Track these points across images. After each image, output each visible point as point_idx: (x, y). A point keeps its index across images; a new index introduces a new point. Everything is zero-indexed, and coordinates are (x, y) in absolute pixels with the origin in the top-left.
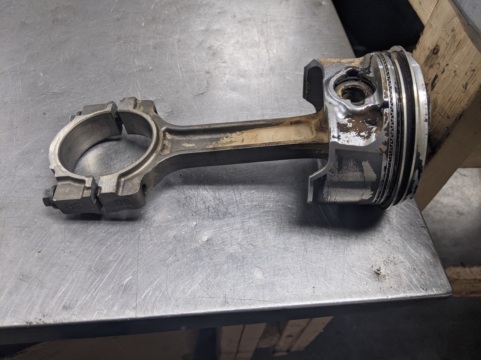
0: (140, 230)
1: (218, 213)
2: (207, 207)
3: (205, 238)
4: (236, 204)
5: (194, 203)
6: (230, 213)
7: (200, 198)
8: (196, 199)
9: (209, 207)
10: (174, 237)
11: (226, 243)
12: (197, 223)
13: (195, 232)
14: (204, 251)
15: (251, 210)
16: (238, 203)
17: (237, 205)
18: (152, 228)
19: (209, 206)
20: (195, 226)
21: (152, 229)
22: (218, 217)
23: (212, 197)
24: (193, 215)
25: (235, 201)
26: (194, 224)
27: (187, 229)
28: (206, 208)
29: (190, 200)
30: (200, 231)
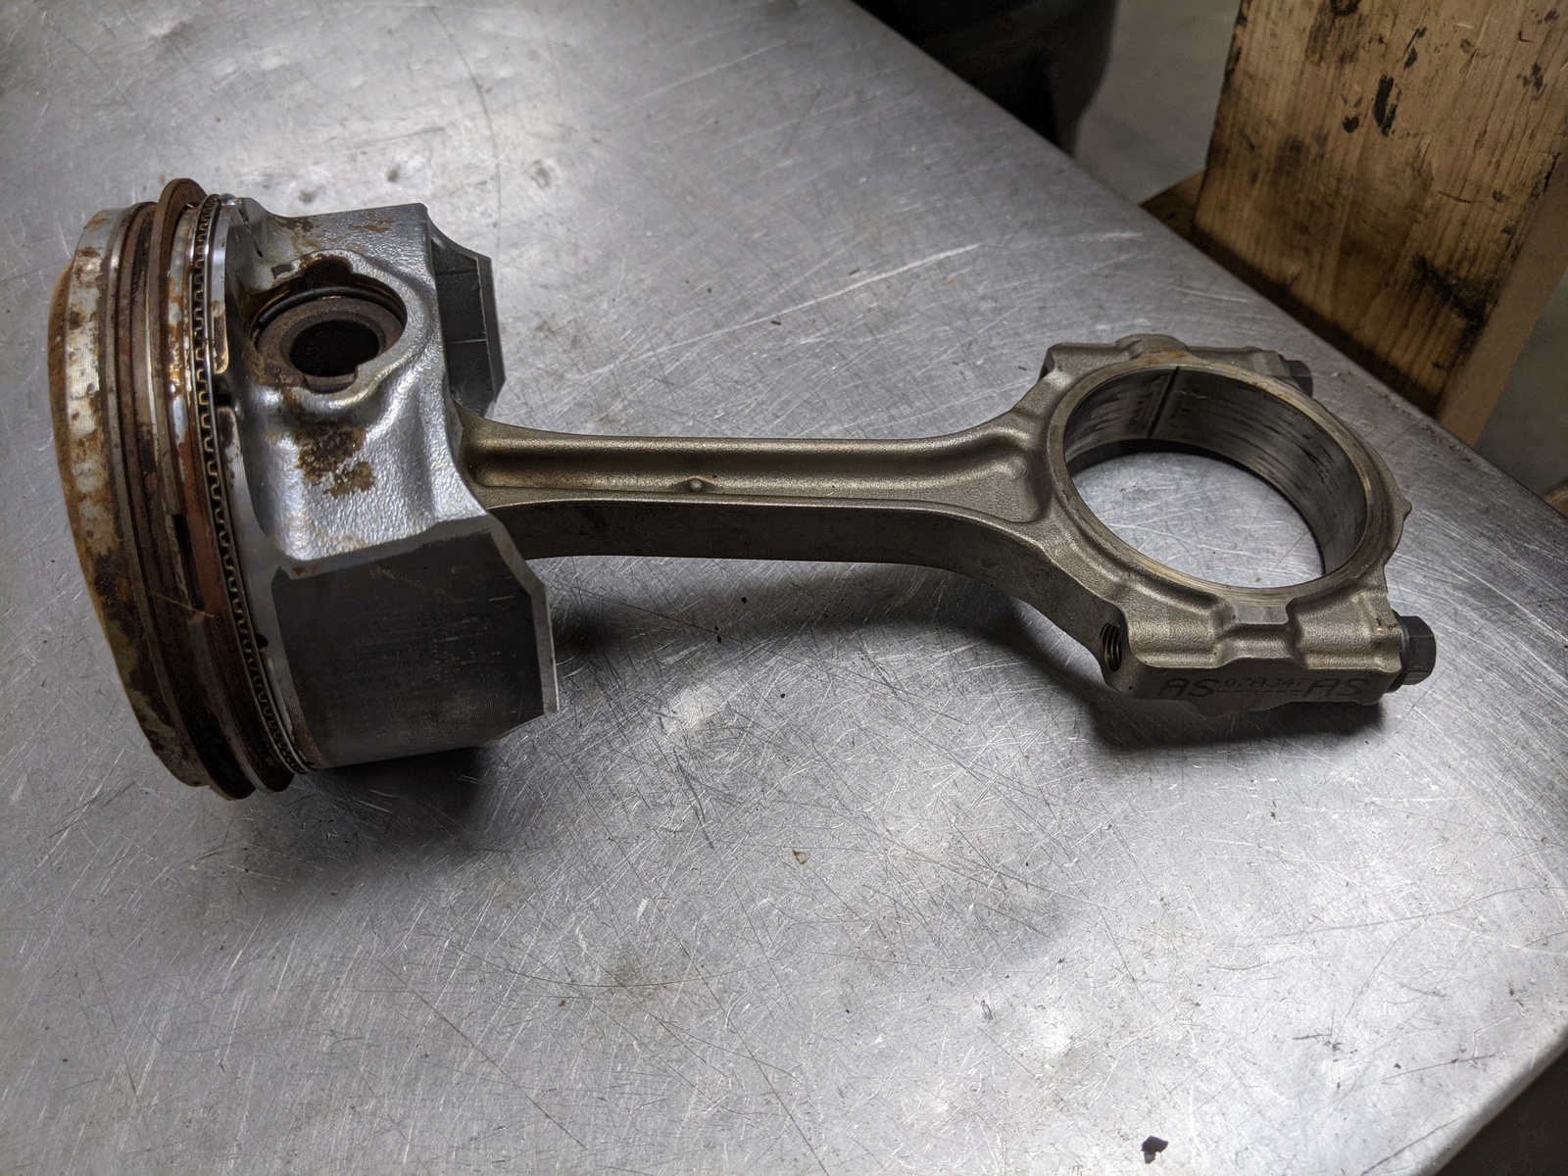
22: (1040, 936)
25: (1047, 840)
28: (975, 930)
29: (901, 931)
30: (1021, 1028)
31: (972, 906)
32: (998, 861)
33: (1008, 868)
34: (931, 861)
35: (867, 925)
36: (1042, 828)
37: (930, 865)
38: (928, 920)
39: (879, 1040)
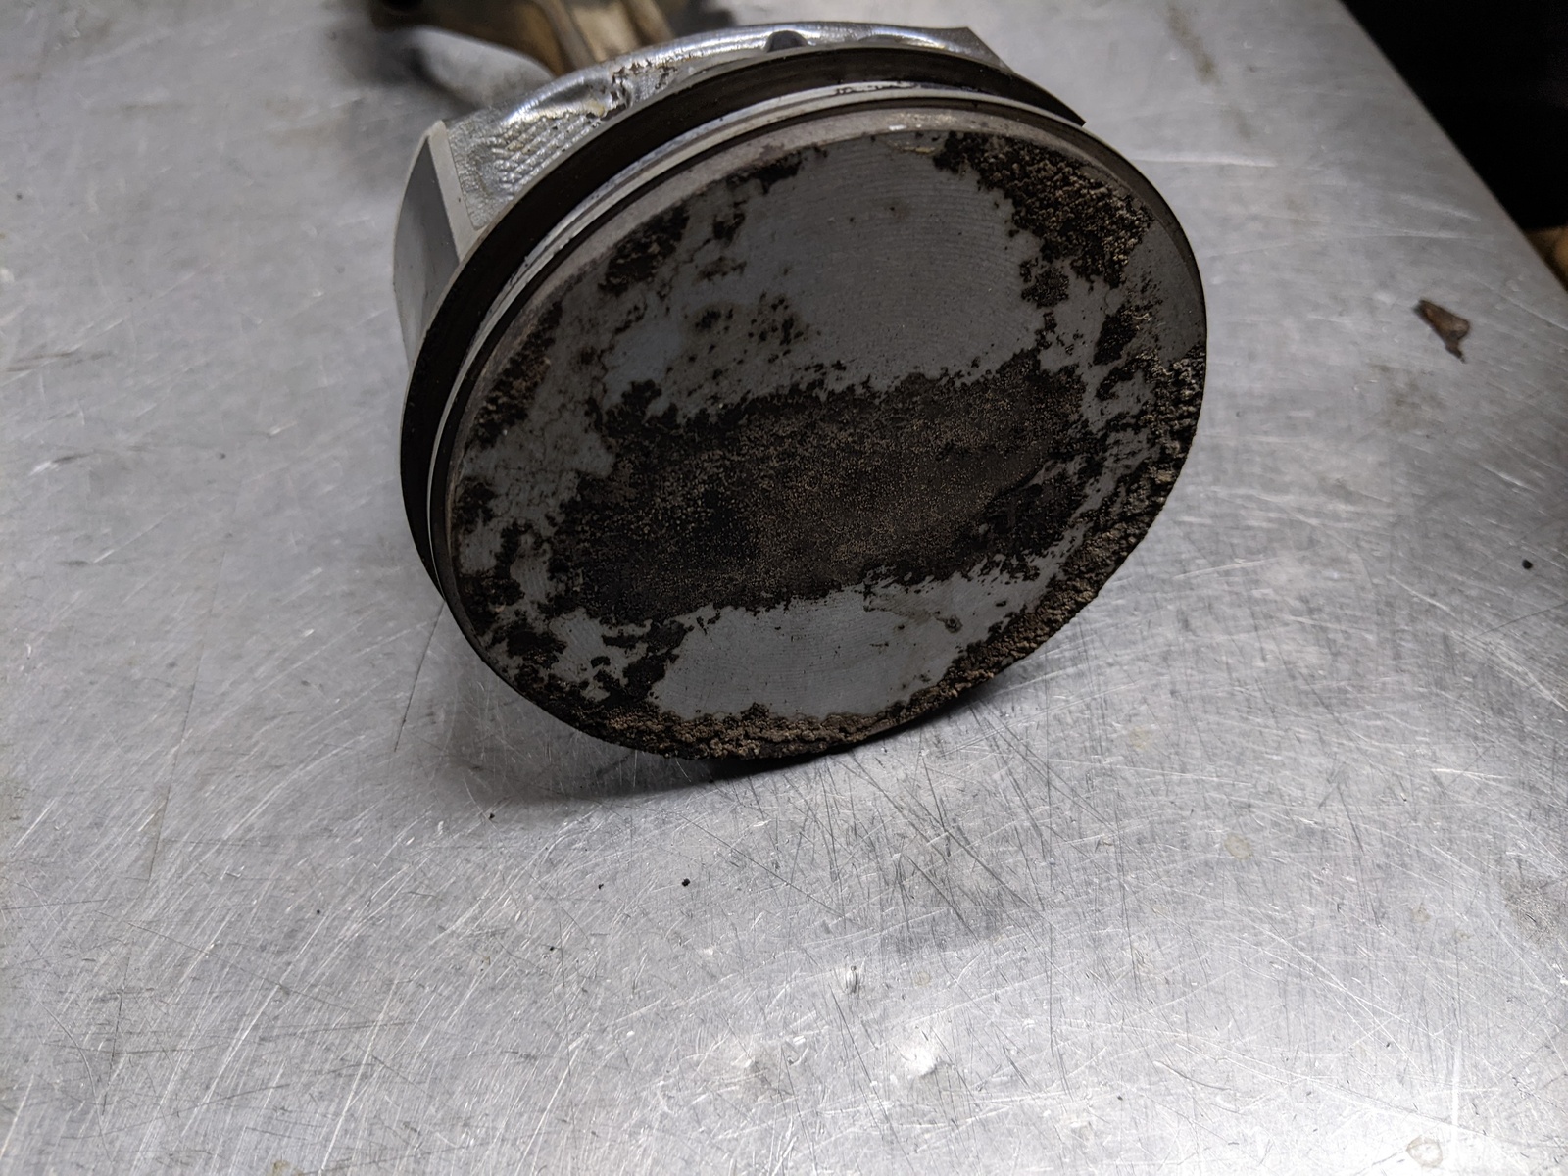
0: (571, 1047)
1: (953, 904)
2: (891, 877)
3: (920, 1059)
4: (1038, 843)
5: (822, 859)
6: (1018, 900)
7: (846, 826)
8: (827, 836)
9: (900, 876)
10: (755, 1067)
11: (1036, 1075)
12: (860, 971)
13: (856, 1029)
14: (927, 1136)
15: (1121, 868)
16: (1046, 834)
17: (1046, 851)
18: (632, 1028)
19: (898, 865)
20: (854, 990)
21: (631, 1033)
22: (962, 927)
23: (906, 813)
24: (828, 931)
25: (1027, 824)
26: (843, 983)
27: (812, 1015)
28: (887, 884)
29: (799, 844)
30: (884, 1017)
31: (896, 856)
32: (954, 821)
33: (962, 833)
34: (875, 784)
35: (764, 819)
36: (1028, 808)
37: (872, 788)
38: (837, 846)
39: (710, 951)
